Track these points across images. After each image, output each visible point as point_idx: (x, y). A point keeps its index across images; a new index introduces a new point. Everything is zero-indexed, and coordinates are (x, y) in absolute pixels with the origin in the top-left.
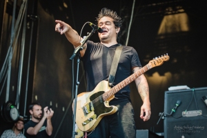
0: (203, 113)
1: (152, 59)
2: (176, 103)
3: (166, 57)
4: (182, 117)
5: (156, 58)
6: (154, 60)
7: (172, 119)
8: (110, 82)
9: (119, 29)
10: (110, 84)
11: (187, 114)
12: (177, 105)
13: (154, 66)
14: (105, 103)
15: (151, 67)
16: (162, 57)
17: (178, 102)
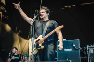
0: (72, 50)
7: (60, 52)
8: (43, 36)
9: (49, 14)
11: (66, 50)
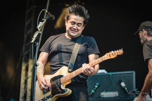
0: (119, 94)
1: (109, 52)
2: (95, 85)
3: (120, 52)
4: (100, 97)
5: (112, 52)
6: (110, 53)
10: (70, 70)
11: (105, 94)
12: (96, 87)
13: (109, 58)
14: (62, 85)
15: (106, 59)
16: (118, 51)
17: (97, 84)
